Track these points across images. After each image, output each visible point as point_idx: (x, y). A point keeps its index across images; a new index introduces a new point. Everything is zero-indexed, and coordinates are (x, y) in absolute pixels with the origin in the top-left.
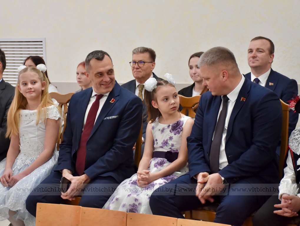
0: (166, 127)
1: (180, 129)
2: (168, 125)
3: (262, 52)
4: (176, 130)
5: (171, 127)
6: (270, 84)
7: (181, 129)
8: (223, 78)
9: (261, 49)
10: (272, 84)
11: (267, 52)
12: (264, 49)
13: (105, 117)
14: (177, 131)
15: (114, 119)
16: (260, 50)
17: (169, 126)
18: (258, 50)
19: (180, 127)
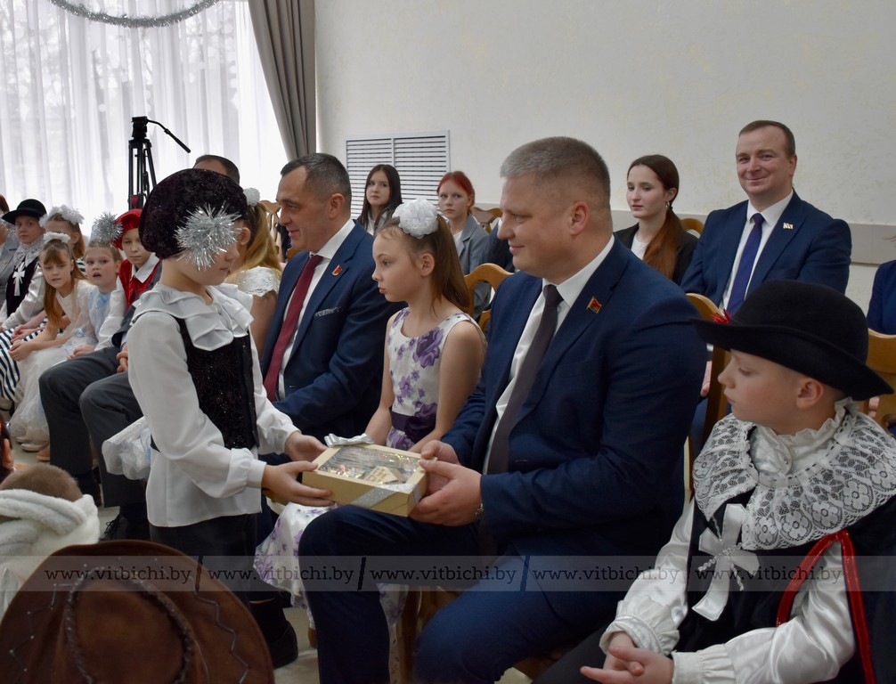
0: (407, 345)
1: (433, 352)
2: (410, 340)
3: (771, 156)
4: (426, 354)
5: (416, 345)
6: (786, 226)
7: (436, 353)
8: (572, 225)
9: (768, 151)
10: (791, 227)
11: (782, 154)
12: (775, 150)
13: (317, 311)
14: (426, 356)
15: (328, 316)
16: (767, 153)
17: (413, 341)
18: (761, 154)
19: (434, 346)
